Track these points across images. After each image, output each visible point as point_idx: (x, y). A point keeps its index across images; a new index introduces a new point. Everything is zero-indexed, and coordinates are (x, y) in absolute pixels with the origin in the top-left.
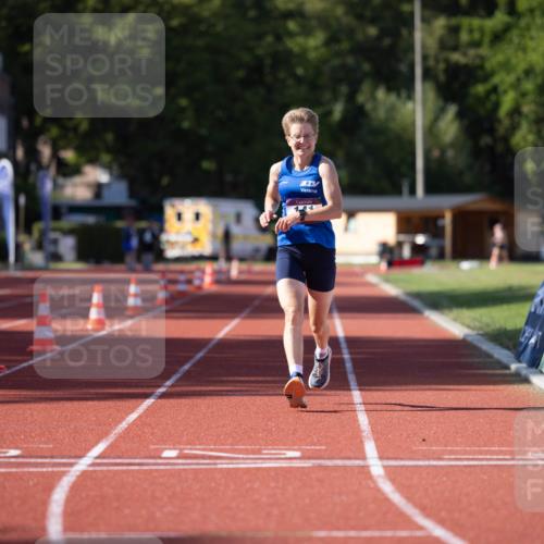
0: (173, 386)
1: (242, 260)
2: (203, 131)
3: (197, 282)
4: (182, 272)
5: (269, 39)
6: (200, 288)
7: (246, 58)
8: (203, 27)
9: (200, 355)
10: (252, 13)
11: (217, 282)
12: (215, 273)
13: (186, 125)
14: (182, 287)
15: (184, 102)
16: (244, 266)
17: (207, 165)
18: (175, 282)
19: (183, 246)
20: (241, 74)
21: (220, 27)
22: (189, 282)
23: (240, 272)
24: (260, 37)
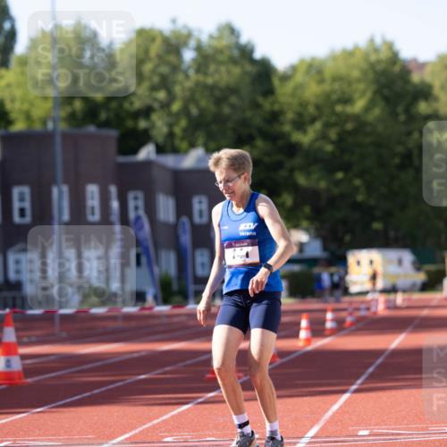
0: (362, 384)
1: (404, 291)
2: (372, 202)
3: (373, 309)
4: (363, 302)
5: (416, 135)
6: (375, 313)
7: (400, 149)
8: (368, 129)
9: (380, 361)
10: (402, 118)
11: (388, 308)
12: (387, 302)
13: (360, 198)
14: (363, 313)
15: (357, 182)
16: (406, 296)
17: (377, 226)
18: (358, 309)
19: (362, 284)
20: (397, 161)
21: (380, 128)
22: (368, 309)
23: (404, 300)
24: (409, 134)
